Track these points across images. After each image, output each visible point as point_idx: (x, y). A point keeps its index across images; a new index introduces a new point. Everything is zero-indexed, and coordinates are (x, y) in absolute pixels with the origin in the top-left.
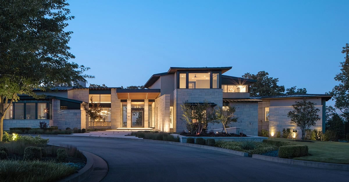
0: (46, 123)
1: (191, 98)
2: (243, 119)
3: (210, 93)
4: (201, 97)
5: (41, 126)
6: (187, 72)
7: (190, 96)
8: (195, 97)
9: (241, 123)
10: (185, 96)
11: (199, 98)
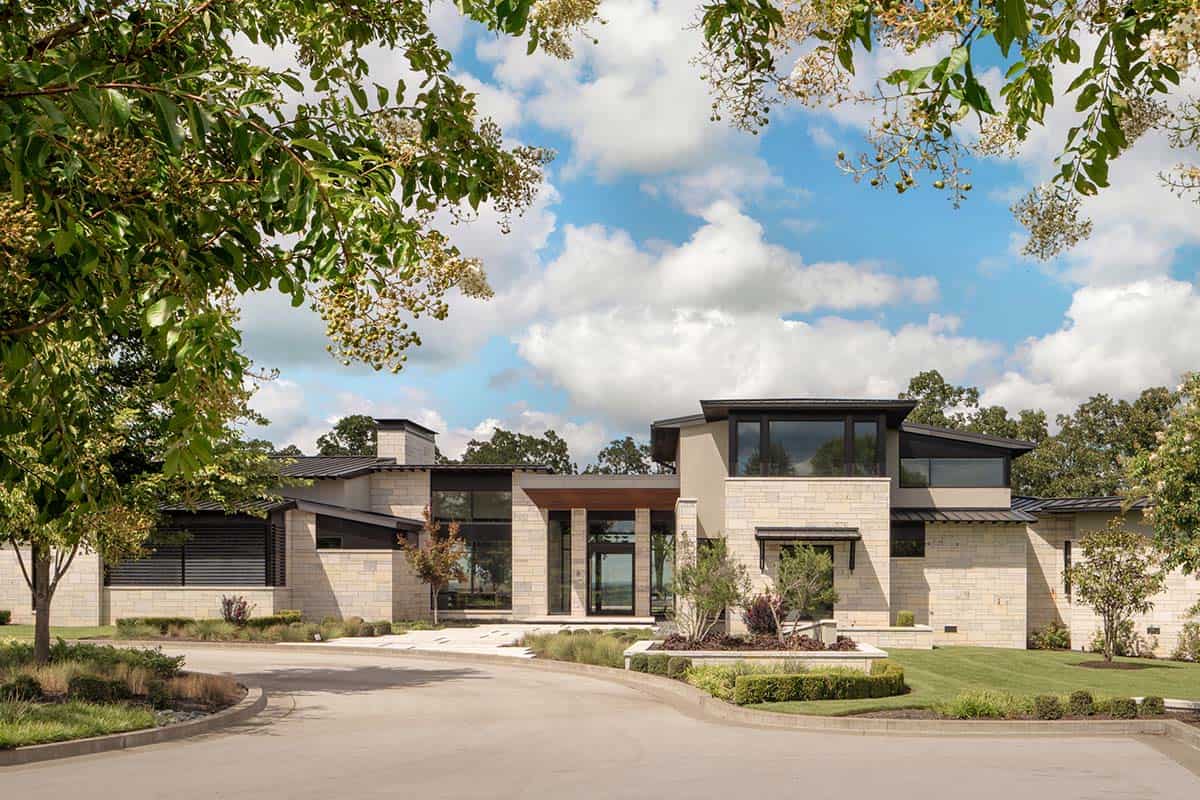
0: (245, 603)
1: (780, 508)
2: (973, 585)
3: (845, 494)
4: (812, 509)
5: (228, 611)
6: (765, 417)
7: (775, 505)
8: (792, 509)
9: (966, 602)
10: (755, 505)
11: (805, 509)
